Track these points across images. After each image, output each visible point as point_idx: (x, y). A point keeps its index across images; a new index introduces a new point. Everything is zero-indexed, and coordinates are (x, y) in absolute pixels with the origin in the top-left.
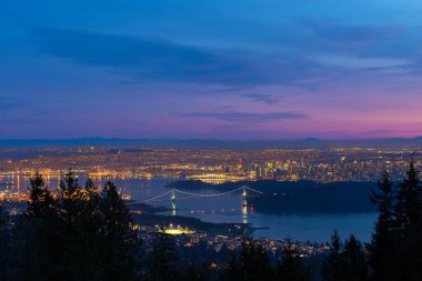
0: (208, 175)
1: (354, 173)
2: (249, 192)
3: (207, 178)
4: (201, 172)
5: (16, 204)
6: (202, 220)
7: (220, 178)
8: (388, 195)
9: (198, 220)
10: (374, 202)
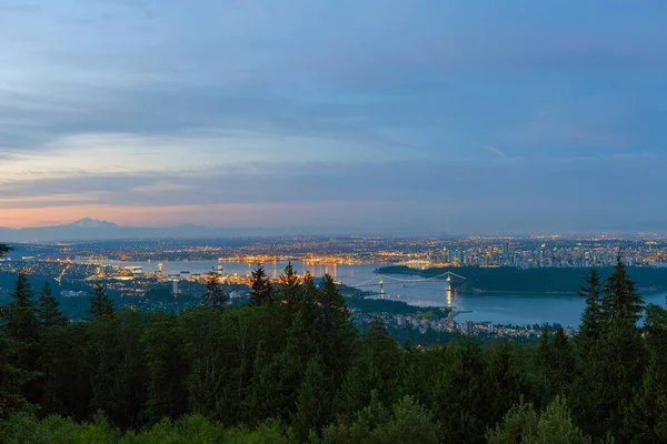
0: (413, 261)
1: (554, 259)
2: (453, 277)
3: (412, 263)
4: (407, 259)
5: (236, 287)
6: (409, 304)
7: (425, 264)
8: (596, 288)
9: (405, 304)
10: (582, 295)
